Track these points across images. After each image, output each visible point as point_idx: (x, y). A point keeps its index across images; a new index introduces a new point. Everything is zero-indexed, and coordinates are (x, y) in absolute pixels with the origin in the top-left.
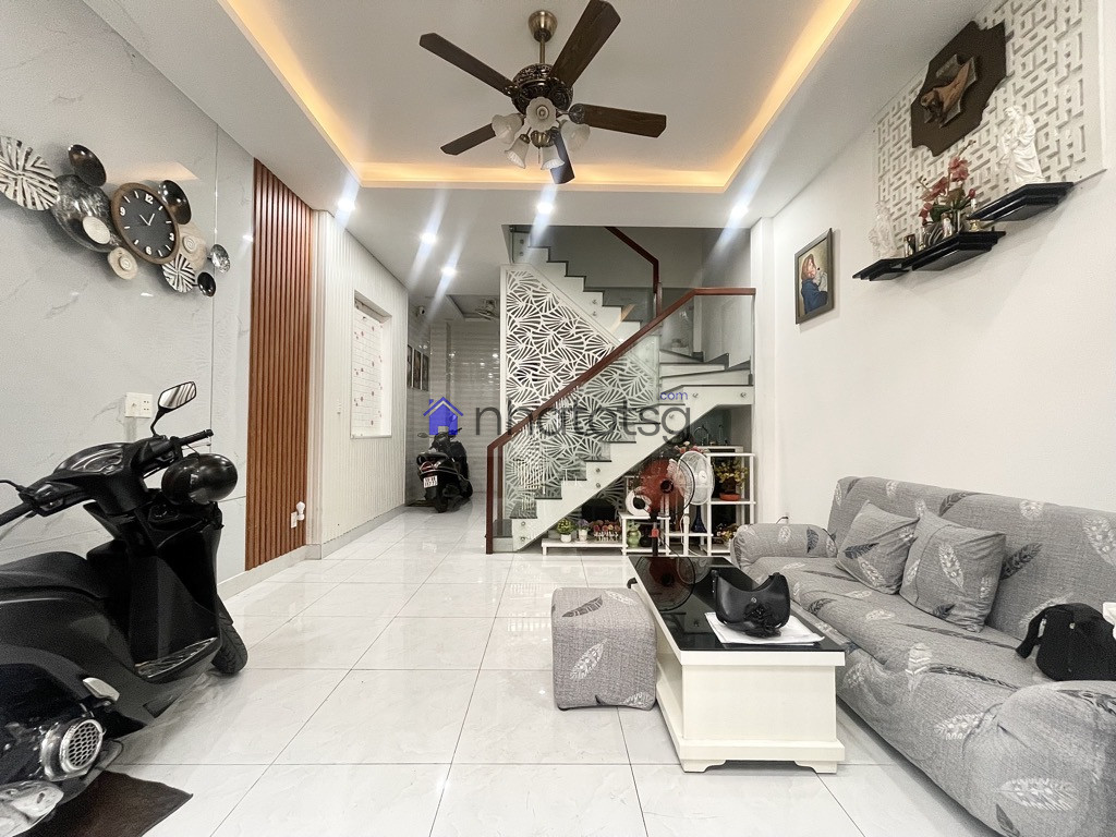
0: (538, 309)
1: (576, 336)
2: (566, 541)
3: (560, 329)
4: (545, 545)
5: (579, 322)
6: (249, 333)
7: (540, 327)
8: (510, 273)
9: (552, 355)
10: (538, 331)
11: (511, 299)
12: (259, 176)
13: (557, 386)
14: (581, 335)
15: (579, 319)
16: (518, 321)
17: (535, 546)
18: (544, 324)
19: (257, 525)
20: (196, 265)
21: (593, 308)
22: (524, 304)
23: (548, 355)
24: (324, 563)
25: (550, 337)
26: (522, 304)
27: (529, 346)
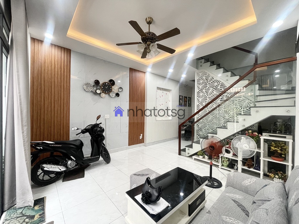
0: (207, 82)
1: (220, 89)
2: (201, 158)
3: (214, 87)
4: (194, 157)
5: (221, 84)
6: (129, 101)
7: (207, 87)
8: (198, 72)
9: (211, 96)
10: (207, 89)
11: (198, 80)
12: (131, 71)
13: (213, 106)
14: (222, 88)
15: (221, 83)
16: (200, 87)
17: (191, 156)
18: (208, 86)
19: (131, 138)
20: (116, 92)
21: (227, 78)
22: (202, 81)
23: (210, 96)
24: (147, 148)
25: (211, 90)
26: (201, 81)
27: (204, 94)
